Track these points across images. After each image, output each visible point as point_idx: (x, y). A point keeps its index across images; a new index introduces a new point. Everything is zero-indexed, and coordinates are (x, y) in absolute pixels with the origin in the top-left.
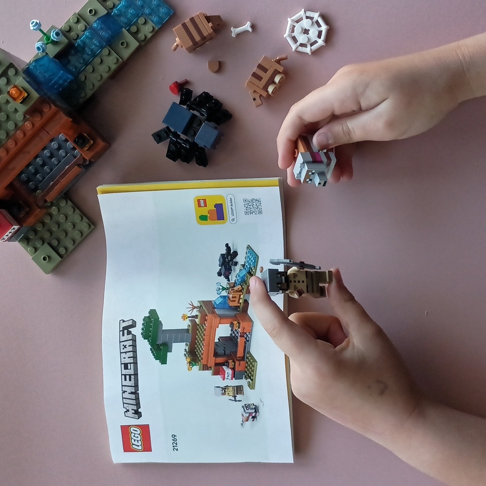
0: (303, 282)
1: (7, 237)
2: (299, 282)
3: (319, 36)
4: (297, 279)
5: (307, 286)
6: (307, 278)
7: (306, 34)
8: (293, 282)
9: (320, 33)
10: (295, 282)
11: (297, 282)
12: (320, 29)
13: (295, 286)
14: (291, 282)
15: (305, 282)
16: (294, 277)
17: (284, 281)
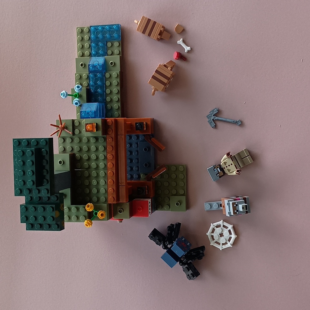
0: (232, 164)
1: (150, 210)
2: (229, 166)
3: (230, 233)
4: (227, 165)
5: (235, 165)
6: (233, 161)
7: (222, 237)
8: (225, 167)
9: (230, 231)
10: (227, 167)
11: (228, 166)
12: (228, 229)
13: (228, 169)
14: (224, 168)
15: (233, 164)
16: (225, 165)
17: (220, 171)
